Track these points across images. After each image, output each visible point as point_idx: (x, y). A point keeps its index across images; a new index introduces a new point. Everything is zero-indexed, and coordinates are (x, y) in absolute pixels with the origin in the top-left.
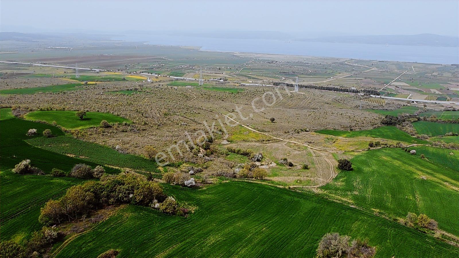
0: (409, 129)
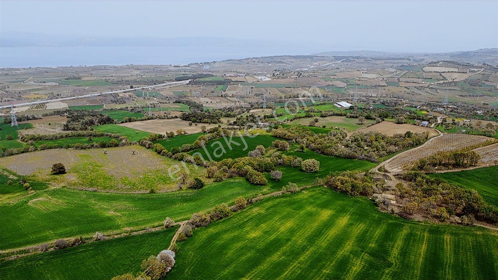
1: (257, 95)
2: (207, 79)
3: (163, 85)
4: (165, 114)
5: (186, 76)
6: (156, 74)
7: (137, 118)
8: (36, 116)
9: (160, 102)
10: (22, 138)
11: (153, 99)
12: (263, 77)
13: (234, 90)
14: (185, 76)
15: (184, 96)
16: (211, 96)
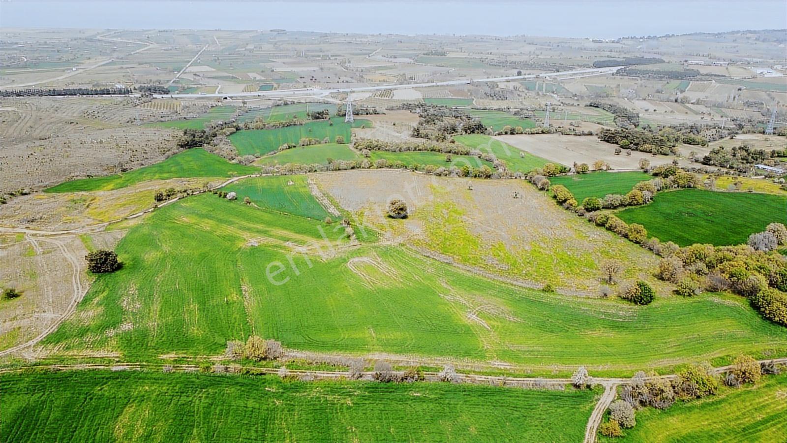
0: (224, 147)
1: (748, 104)
2: (650, 67)
3: (570, 72)
4: (571, 125)
5: (613, 59)
6: (561, 54)
7: (524, 129)
8: (378, 110)
9: (562, 103)
10: (355, 144)
11: (552, 97)
12: (765, 71)
13: (701, 91)
14: (611, 59)
15: (605, 95)
16: (655, 99)
